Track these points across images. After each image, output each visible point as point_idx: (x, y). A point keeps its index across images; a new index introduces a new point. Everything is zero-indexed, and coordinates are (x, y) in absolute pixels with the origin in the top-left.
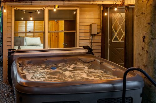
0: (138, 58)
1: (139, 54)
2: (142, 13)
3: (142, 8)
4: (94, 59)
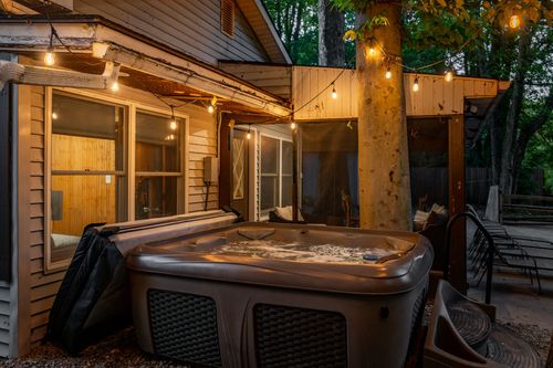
0: (379, 211)
1: (382, 202)
2: (386, 133)
3: (384, 124)
4: (273, 229)
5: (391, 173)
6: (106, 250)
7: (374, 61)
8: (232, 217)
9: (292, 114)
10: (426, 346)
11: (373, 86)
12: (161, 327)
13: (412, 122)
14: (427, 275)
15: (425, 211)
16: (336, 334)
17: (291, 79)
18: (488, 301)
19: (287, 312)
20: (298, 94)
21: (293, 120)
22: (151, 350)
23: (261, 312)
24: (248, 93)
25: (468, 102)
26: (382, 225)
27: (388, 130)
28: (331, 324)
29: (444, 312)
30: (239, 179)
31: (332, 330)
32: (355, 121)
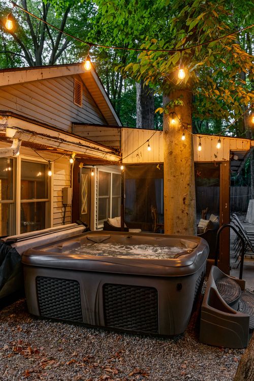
0: (176, 223)
1: (178, 217)
2: (181, 174)
3: (180, 167)
4: (109, 235)
5: (184, 199)
6: (10, 253)
7: (174, 128)
8: (82, 228)
9: (121, 160)
10: (203, 305)
11: (174, 143)
12: (44, 299)
13: (198, 166)
14: (205, 263)
15: (206, 219)
16: (152, 300)
17: (121, 136)
18: (241, 278)
19: (122, 288)
20: (125, 146)
21: (122, 164)
22: (38, 314)
23: (107, 288)
24: (94, 148)
25: (232, 153)
26: (178, 232)
27: (183, 172)
28: (149, 294)
29: (214, 286)
30: (84, 200)
31: (149, 298)
32: (161, 165)
